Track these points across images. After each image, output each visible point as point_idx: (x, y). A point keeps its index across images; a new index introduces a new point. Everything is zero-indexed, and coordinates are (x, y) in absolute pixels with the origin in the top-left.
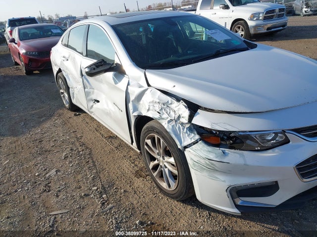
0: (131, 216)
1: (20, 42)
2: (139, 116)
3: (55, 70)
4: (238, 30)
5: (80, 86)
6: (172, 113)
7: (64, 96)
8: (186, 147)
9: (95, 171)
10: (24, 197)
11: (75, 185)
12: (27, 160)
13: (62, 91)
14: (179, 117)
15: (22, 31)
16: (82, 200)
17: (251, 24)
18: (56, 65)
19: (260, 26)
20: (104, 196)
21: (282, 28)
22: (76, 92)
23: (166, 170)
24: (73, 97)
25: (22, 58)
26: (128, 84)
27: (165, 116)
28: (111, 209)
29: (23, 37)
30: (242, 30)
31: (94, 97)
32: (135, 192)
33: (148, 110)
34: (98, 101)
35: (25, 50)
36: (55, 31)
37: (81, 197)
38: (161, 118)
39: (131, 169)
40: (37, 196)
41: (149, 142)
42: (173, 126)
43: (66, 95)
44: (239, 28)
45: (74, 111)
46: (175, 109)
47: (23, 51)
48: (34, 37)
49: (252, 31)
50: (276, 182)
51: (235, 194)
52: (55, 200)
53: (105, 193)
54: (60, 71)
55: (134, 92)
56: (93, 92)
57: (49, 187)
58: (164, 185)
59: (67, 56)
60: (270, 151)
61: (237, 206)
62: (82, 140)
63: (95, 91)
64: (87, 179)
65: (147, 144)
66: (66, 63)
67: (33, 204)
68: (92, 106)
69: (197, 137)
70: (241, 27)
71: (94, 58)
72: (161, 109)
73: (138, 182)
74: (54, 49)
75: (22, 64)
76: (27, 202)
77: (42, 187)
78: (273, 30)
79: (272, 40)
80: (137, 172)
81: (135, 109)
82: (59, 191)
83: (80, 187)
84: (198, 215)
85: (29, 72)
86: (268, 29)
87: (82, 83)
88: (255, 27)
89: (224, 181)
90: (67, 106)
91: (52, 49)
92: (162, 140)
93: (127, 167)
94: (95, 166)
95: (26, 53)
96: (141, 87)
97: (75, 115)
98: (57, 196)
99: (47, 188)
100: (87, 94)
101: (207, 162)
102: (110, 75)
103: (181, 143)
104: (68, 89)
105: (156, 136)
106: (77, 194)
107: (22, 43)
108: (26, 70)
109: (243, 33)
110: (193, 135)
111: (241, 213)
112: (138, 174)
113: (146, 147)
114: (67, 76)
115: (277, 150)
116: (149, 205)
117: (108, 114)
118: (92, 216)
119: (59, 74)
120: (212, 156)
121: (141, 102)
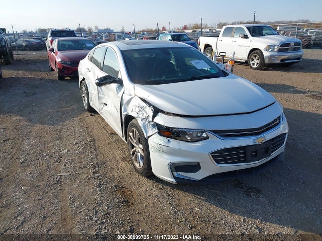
0: (110, 182)
1: (58, 51)
2: (127, 115)
3: (81, 78)
4: (254, 58)
5: (96, 93)
6: (145, 114)
7: (84, 100)
8: (149, 137)
9: (94, 154)
10: (43, 163)
11: (78, 160)
12: (49, 142)
13: (83, 95)
14: (148, 117)
15: (61, 43)
16: (80, 169)
17: (266, 54)
18: (81, 74)
19: (274, 57)
20: (96, 169)
21: (296, 60)
22: (93, 97)
23: (139, 154)
24: (91, 101)
25: (57, 65)
26: (124, 93)
27: (141, 116)
28: (98, 176)
29: (61, 47)
30: (258, 59)
31: (104, 101)
32: (118, 169)
33: (132, 112)
34: (106, 105)
35: (61, 59)
36: (88, 45)
37: (81, 168)
38: (138, 117)
39: (120, 156)
40: (51, 164)
41: (131, 134)
42: (144, 123)
43: (86, 99)
44: (255, 56)
45: (91, 112)
46: (148, 112)
47: (59, 60)
48: (70, 48)
49: (266, 61)
50: (199, 163)
51: (173, 169)
52: (63, 167)
53: (98, 167)
54: (83, 79)
55: (126, 98)
56: (104, 98)
57: (61, 160)
58: (137, 165)
59: (89, 69)
60: (197, 142)
61: (174, 178)
62: (91, 134)
63: (106, 97)
64: (88, 158)
65: (130, 136)
66: (88, 74)
67: (48, 168)
68: (102, 109)
69: (157, 130)
70: (257, 56)
71: (106, 72)
72: (139, 111)
73: (123, 164)
74: (82, 62)
75: (56, 70)
76: (44, 166)
77: (56, 159)
78: (287, 61)
79: (285, 71)
80: (124, 158)
81: (125, 111)
82: (67, 163)
83: (82, 162)
84: (155, 186)
85: (61, 78)
86: (282, 60)
87: (97, 90)
88: (270, 57)
89: (167, 159)
90: (86, 107)
91: (81, 61)
92: (137, 132)
93: (118, 154)
94: (95, 150)
95: (61, 62)
96: (130, 95)
97: (91, 115)
98: (65, 165)
99: (59, 160)
100: (100, 99)
101: (159, 145)
102: (114, 86)
103: (147, 134)
104: (87, 94)
105: (135, 129)
106: (78, 166)
107: (59, 53)
108: (59, 75)
109: (258, 62)
110: (155, 129)
111: (177, 182)
112: (124, 159)
113: (129, 138)
114: (88, 83)
115: (200, 142)
116: (125, 177)
117: (111, 114)
118: (85, 179)
119: (83, 82)
120: (161, 142)
121: (129, 106)
